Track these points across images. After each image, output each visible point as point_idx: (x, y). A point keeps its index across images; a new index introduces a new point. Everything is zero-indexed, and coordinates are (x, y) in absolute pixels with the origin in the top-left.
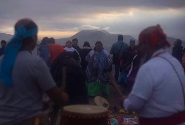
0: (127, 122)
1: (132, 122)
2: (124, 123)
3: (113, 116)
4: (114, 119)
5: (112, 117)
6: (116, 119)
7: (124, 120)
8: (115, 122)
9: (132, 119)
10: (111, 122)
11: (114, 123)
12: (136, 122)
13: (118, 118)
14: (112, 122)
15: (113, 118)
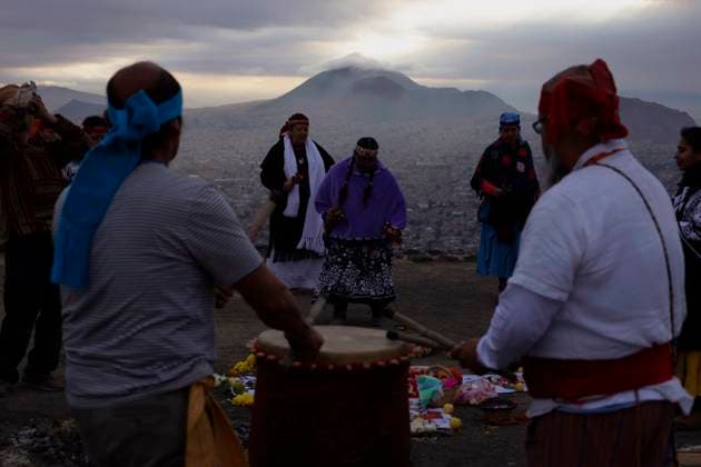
0: (475, 386)
1: (492, 386)
2: (464, 391)
3: (426, 368)
4: (430, 377)
5: (422, 372)
6: (436, 376)
7: (464, 382)
8: (435, 388)
9: (489, 379)
10: (419, 386)
11: (431, 390)
12: (504, 386)
13: (441, 373)
14: (424, 388)
15: (428, 373)
